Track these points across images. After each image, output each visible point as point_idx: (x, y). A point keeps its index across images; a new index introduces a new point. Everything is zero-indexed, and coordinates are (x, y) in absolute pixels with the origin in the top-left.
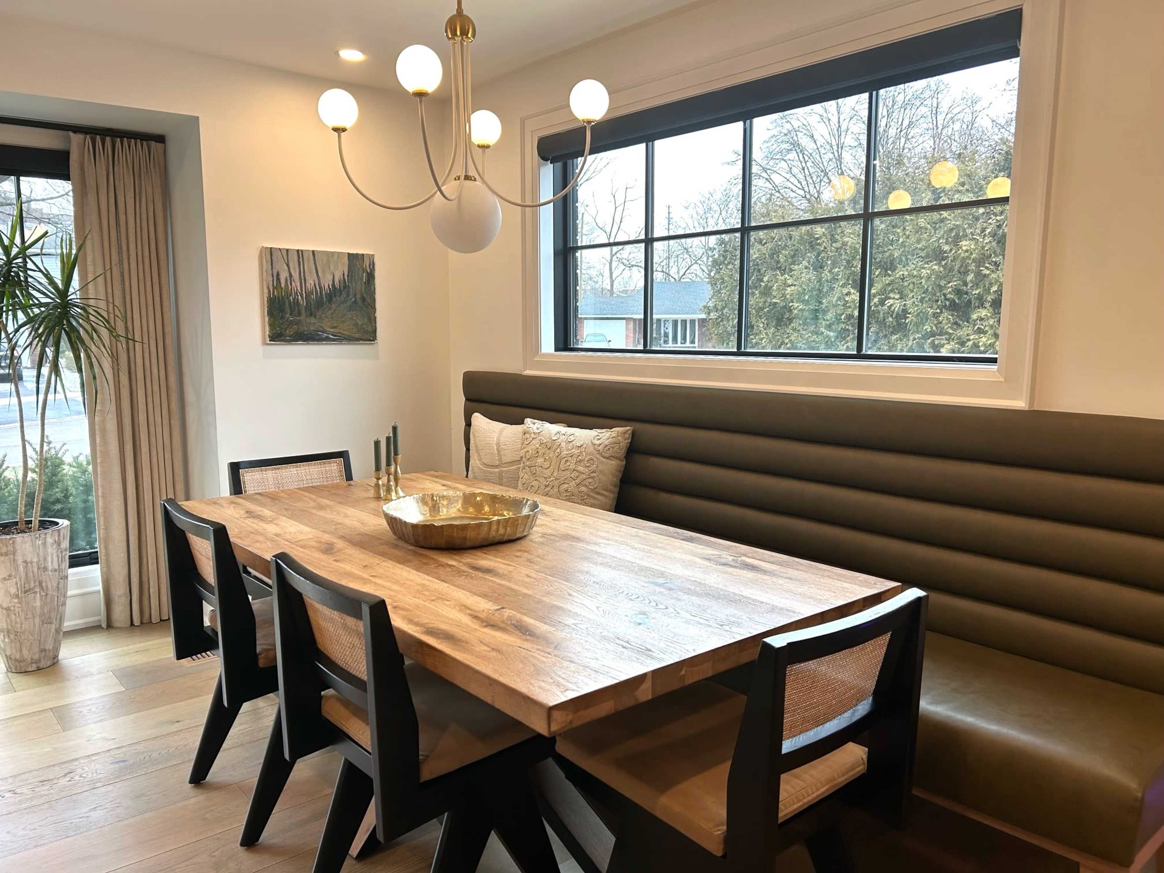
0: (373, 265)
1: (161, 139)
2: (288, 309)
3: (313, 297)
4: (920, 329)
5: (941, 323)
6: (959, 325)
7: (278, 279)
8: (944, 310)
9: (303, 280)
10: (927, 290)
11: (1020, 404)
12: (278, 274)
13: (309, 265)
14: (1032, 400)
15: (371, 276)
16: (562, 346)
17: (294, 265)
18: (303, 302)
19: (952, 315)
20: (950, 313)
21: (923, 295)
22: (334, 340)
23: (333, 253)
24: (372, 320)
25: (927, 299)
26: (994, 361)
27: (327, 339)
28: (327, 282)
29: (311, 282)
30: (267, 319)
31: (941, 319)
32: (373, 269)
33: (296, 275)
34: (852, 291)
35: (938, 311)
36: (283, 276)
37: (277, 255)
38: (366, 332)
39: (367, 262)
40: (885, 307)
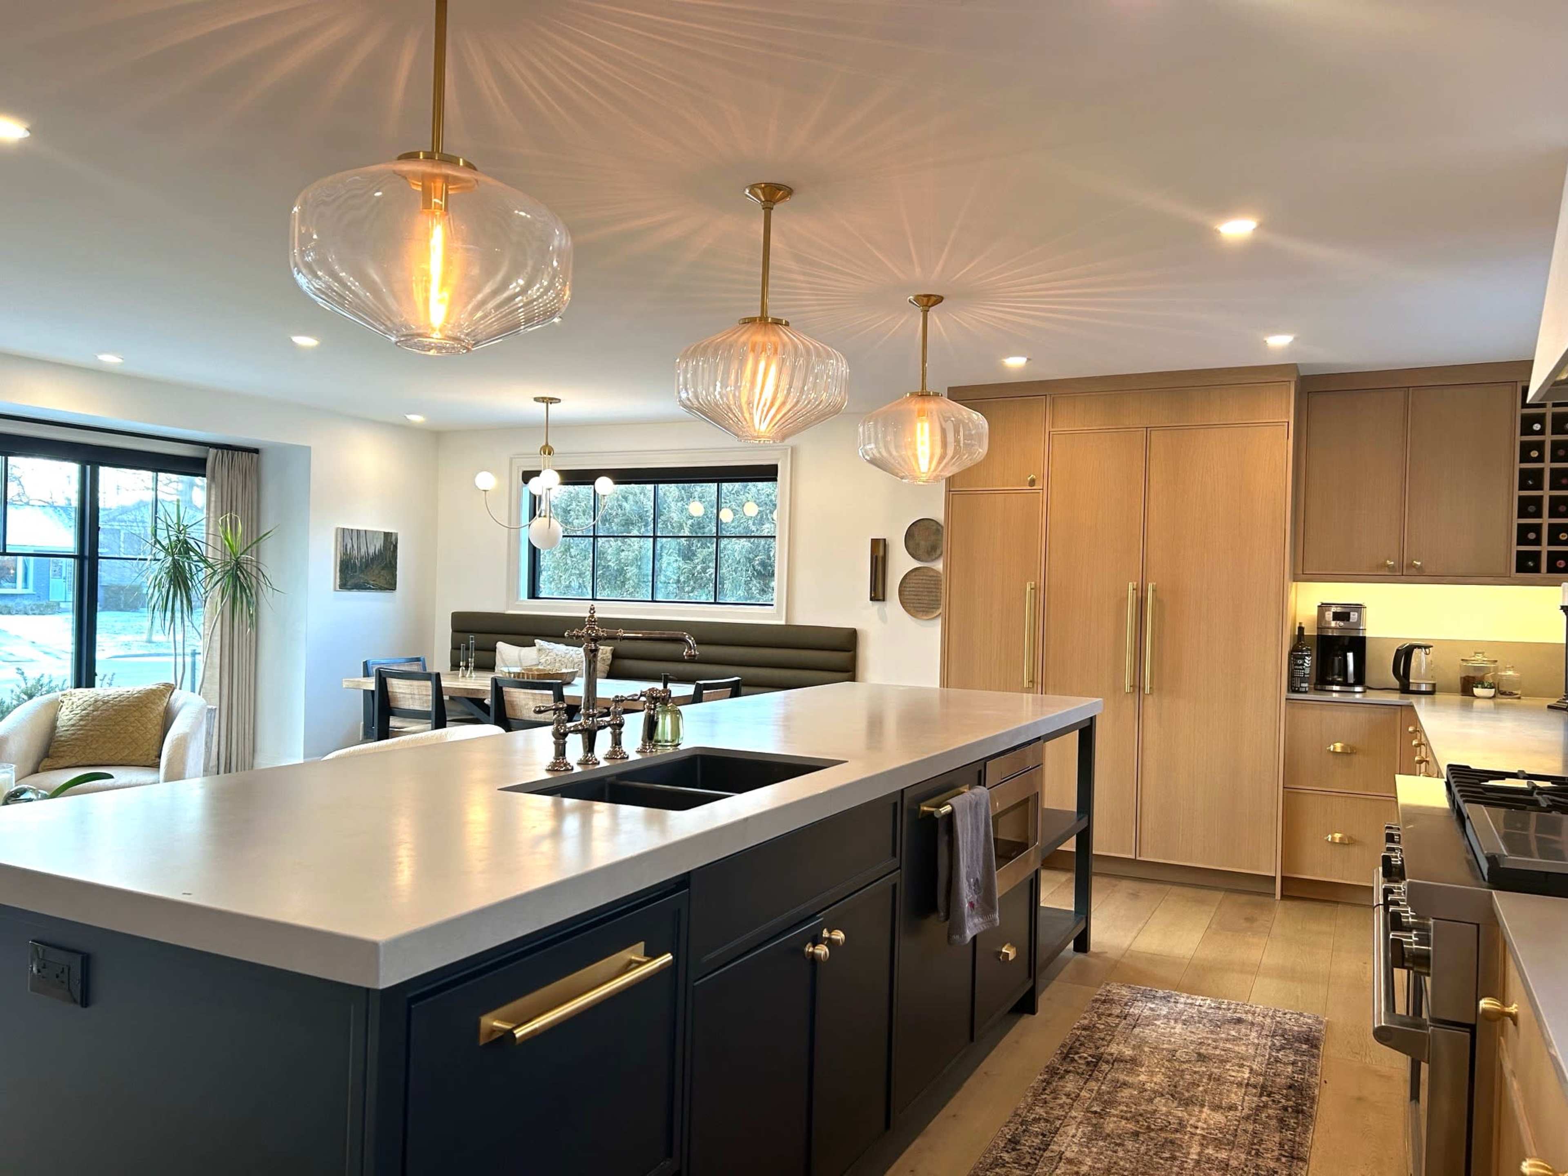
0: (396, 539)
1: (256, 451)
2: (350, 568)
3: (364, 560)
4: (734, 594)
5: (751, 589)
6: (765, 592)
7: (346, 549)
8: (753, 578)
9: (359, 549)
10: (739, 561)
11: (783, 622)
12: (346, 545)
13: (363, 540)
14: (787, 620)
15: (395, 547)
16: (531, 596)
17: (355, 539)
18: (358, 564)
19: (759, 583)
20: (758, 581)
21: (737, 566)
22: (373, 589)
23: (376, 532)
24: (394, 576)
25: (740, 569)
26: (772, 605)
27: (370, 588)
28: (371, 551)
29: (363, 550)
30: (338, 574)
31: (751, 585)
32: (397, 543)
33: (355, 547)
34: (679, 559)
35: (749, 579)
36: (349, 546)
37: (346, 532)
38: (391, 584)
39: (394, 538)
40: (707, 575)
